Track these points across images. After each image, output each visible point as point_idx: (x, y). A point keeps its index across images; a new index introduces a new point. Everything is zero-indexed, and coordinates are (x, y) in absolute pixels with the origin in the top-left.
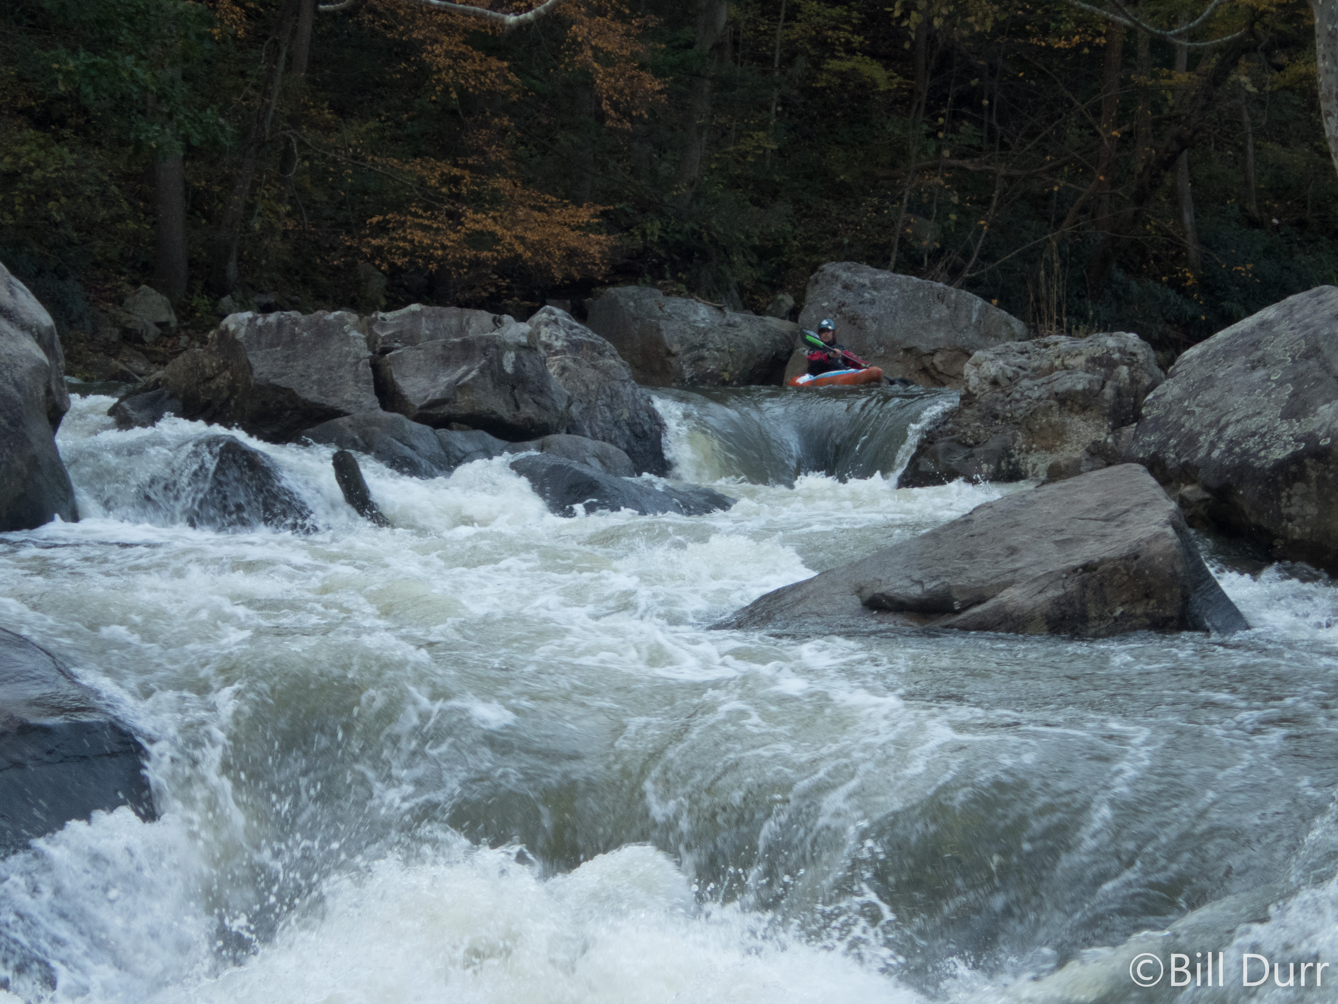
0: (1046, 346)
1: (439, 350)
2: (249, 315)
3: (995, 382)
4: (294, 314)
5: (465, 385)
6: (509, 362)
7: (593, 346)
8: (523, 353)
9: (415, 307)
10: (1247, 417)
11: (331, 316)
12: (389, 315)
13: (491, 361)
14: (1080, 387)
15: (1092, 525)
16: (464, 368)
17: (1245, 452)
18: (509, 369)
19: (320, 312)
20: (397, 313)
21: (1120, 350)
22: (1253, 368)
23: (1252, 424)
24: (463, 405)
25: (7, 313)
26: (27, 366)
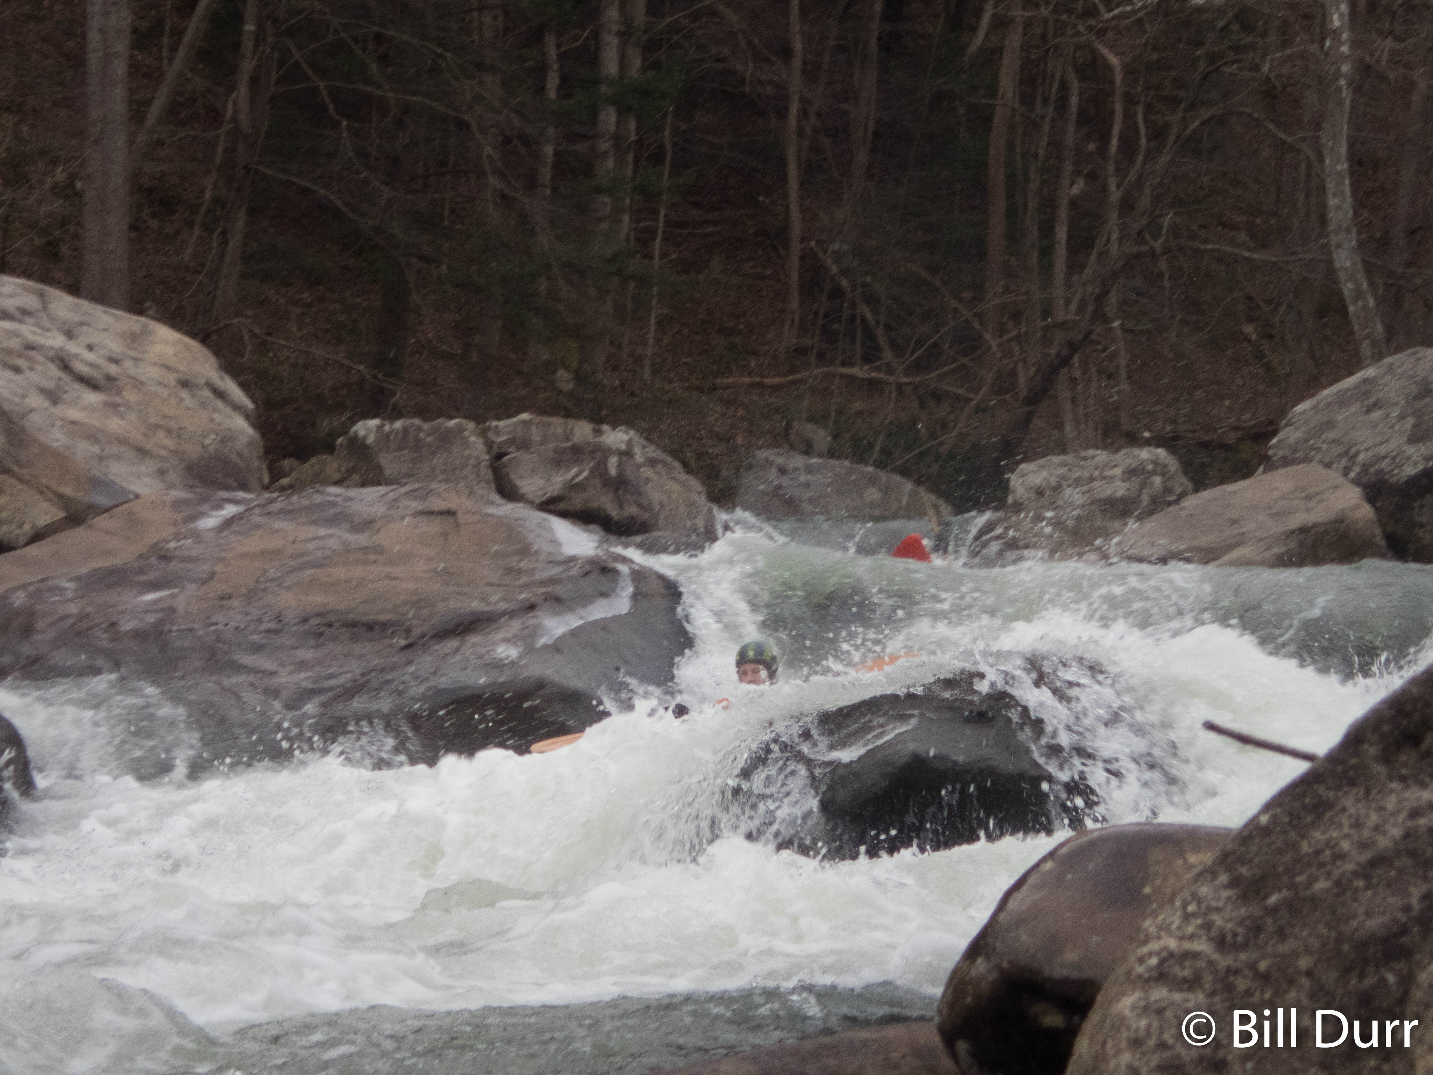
0: (1085, 459)
1: (551, 454)
2: (377, 422)
3: (1040, 493)
5: (579, 484)
6: (612, 466)
7: (664, 463)
8: (625, 458)
9: (525, 416)
10: (1376, 445)
11: (452, 423)
12: (502, 424)
13: (599, 463)
18: (613, 471)
19: (440, 420)
20: (509, 421)
22: (1371, 410)
23: (1382, 450)
24: (577, 501)
25: (220, 394)
26: (243, 440)
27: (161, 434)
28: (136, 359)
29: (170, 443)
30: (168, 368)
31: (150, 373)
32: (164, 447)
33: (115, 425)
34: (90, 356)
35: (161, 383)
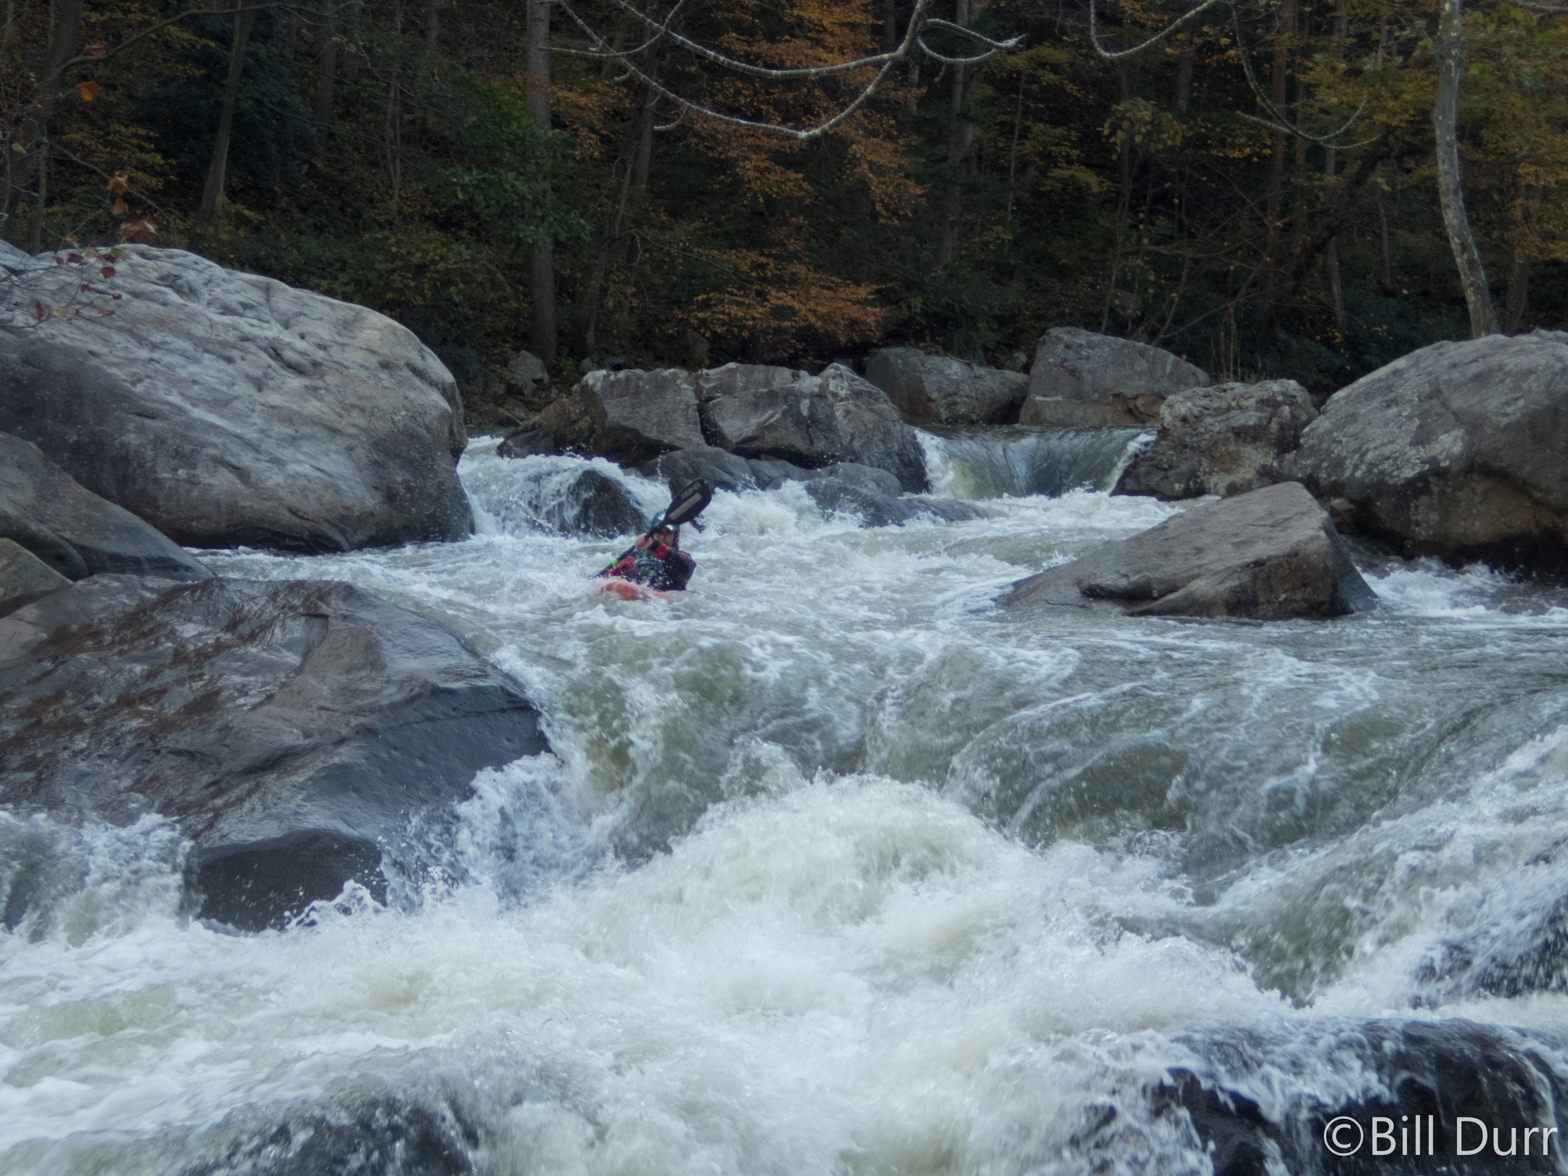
0: (1225, 391)
1: (750, 398)
2: (603, 372)
3: (1184, 420)
4: (639, 371)
5: (772, 425)
6: (804, 407)
7: (870, 394)
8: (816, 400)
9: (732, 365)
10: (1384, 445)
11: (667, 373)
12: (711, 372)
13: (791, 406)
14: (1251, 423)
15: (1261, 530)
16: (770, 412)
17: (1382, 472)
18: (805, 413)
19: (658, 370)
20: (718, 370)
21: (1284, 394)
22: (1388, 406)
23: (1387, 450)
24: (769, 440)
25: (418, 373)
26: (435, 413)
27: (355, 413)
28: (344, 345)
29: (362, 422)
30: (373, 352)
31: (353, 357)
32: (354, 425)
33: (312, 407)
34: (300, 345)
35: (362, 366)
